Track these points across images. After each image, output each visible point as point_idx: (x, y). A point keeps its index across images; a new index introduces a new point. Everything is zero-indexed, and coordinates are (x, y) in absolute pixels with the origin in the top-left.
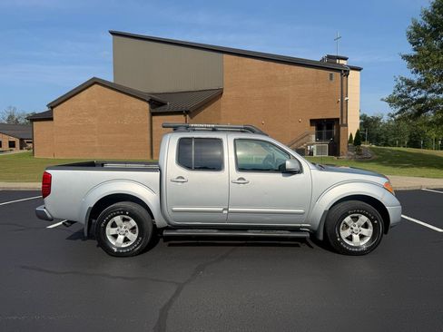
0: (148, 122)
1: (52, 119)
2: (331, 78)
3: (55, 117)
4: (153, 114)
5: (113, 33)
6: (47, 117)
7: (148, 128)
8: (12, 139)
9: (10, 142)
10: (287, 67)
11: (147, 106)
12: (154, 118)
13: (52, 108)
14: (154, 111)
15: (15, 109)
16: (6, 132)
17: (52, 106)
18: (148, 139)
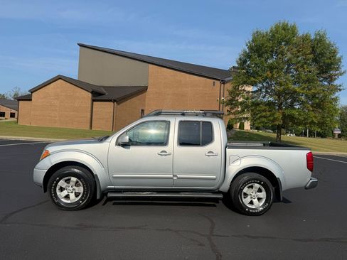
0: (90, 105)
1: (31, 100)
2: (214, 84)
3: (33, 99)
4: (93, 101)
5: (80, 45)
6: (28, 98)
7: (90, 109)
8: (13, 111)
9: (11, 113)
10: (188, 75)
11: (90, 95)
12: (95, 103)
13: (32, 93)
14: (94, 98)
15: (19, 89)
16: (10, 106)
17: (32, 91)
18: (89, 116)
